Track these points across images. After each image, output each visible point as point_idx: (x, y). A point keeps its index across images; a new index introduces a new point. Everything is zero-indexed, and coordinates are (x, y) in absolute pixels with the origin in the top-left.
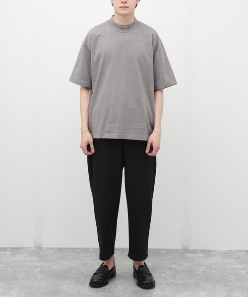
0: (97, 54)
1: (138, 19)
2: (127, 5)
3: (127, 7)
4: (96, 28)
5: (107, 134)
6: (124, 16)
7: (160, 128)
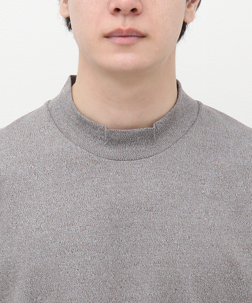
1: (191, 91)
2: (139, 24)
3: (142, 36)
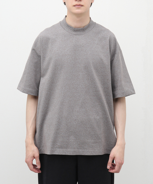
0: (47, 59)
4: (47, 30)
5: (58, 150)
6: (78, 15)
7: (124, 140)
